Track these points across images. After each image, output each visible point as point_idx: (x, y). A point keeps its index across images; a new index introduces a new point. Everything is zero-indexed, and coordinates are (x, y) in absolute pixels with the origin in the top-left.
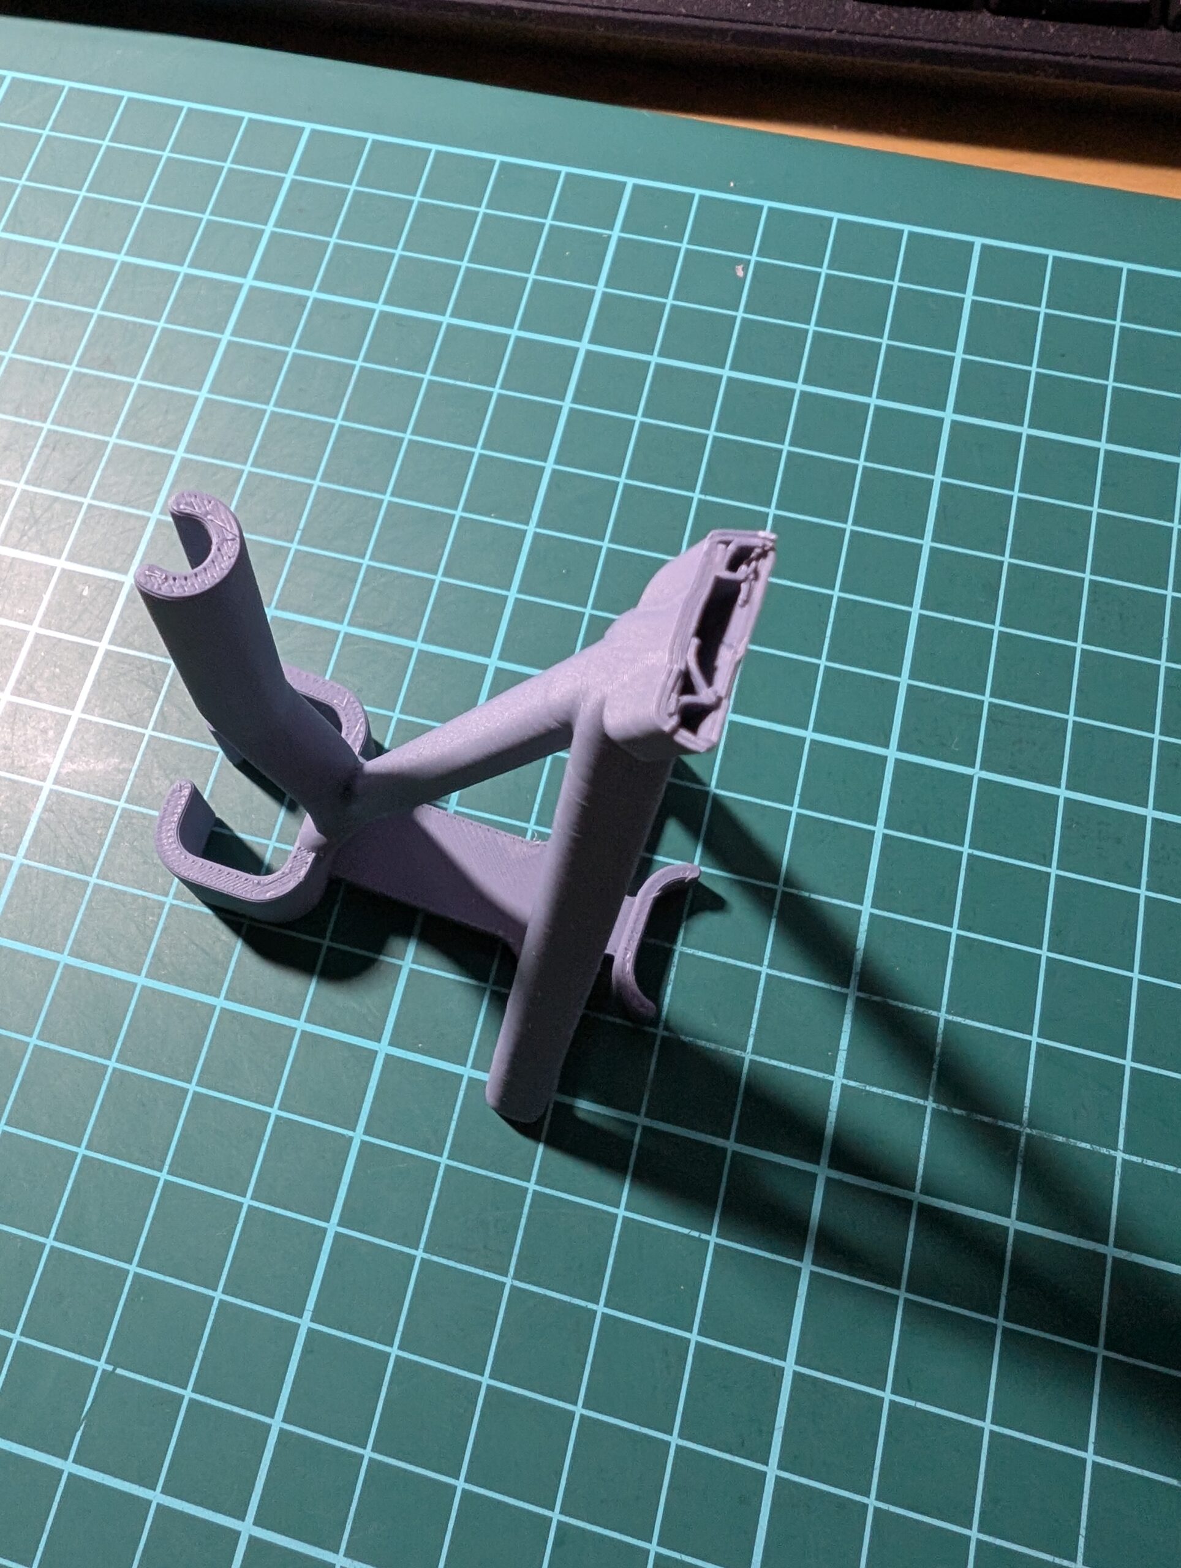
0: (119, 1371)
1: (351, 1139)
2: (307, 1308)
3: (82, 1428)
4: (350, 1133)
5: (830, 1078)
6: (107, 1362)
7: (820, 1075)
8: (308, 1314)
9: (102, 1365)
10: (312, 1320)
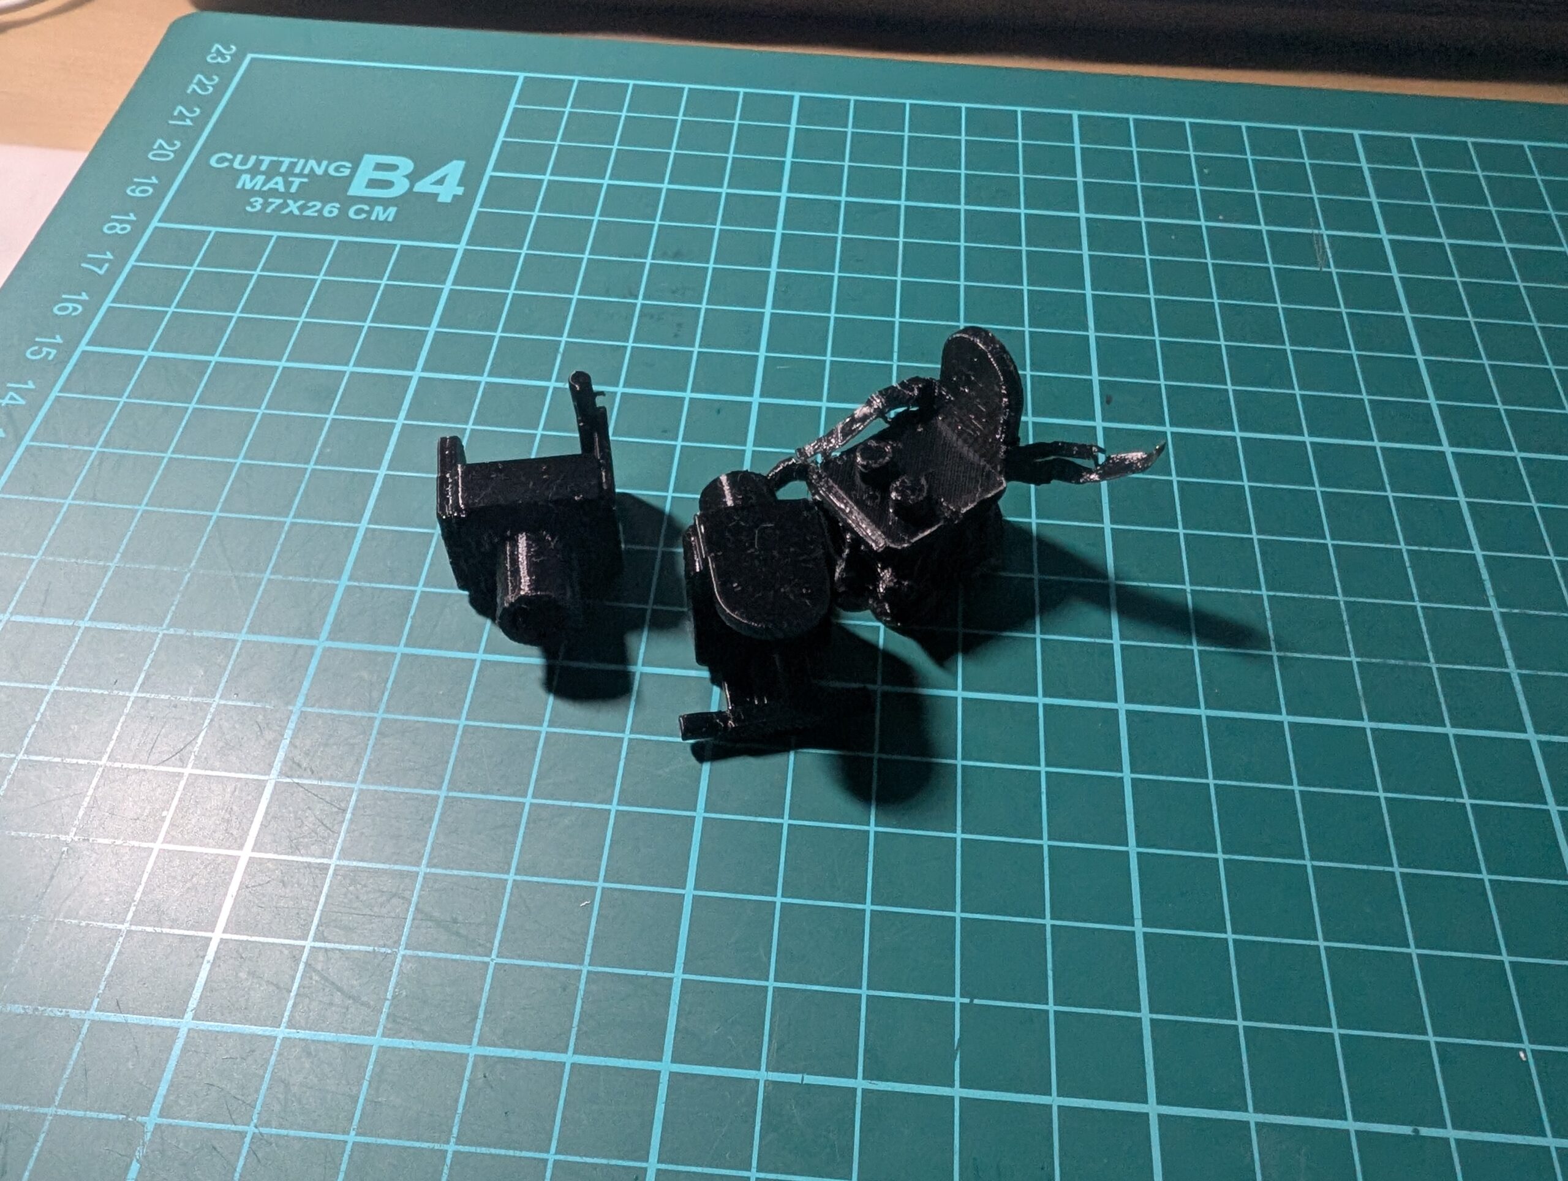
0: (976, 1001)
1: (1122, 778)
2: (1135, 917)
3: (958, 1056)
4: (1119, 775)
5: (1506, 670)
6: (962, 996)
7: (1499, 670)
8: (1138, 922)
9: (958, 1000)
10: (1144, 926)
